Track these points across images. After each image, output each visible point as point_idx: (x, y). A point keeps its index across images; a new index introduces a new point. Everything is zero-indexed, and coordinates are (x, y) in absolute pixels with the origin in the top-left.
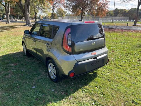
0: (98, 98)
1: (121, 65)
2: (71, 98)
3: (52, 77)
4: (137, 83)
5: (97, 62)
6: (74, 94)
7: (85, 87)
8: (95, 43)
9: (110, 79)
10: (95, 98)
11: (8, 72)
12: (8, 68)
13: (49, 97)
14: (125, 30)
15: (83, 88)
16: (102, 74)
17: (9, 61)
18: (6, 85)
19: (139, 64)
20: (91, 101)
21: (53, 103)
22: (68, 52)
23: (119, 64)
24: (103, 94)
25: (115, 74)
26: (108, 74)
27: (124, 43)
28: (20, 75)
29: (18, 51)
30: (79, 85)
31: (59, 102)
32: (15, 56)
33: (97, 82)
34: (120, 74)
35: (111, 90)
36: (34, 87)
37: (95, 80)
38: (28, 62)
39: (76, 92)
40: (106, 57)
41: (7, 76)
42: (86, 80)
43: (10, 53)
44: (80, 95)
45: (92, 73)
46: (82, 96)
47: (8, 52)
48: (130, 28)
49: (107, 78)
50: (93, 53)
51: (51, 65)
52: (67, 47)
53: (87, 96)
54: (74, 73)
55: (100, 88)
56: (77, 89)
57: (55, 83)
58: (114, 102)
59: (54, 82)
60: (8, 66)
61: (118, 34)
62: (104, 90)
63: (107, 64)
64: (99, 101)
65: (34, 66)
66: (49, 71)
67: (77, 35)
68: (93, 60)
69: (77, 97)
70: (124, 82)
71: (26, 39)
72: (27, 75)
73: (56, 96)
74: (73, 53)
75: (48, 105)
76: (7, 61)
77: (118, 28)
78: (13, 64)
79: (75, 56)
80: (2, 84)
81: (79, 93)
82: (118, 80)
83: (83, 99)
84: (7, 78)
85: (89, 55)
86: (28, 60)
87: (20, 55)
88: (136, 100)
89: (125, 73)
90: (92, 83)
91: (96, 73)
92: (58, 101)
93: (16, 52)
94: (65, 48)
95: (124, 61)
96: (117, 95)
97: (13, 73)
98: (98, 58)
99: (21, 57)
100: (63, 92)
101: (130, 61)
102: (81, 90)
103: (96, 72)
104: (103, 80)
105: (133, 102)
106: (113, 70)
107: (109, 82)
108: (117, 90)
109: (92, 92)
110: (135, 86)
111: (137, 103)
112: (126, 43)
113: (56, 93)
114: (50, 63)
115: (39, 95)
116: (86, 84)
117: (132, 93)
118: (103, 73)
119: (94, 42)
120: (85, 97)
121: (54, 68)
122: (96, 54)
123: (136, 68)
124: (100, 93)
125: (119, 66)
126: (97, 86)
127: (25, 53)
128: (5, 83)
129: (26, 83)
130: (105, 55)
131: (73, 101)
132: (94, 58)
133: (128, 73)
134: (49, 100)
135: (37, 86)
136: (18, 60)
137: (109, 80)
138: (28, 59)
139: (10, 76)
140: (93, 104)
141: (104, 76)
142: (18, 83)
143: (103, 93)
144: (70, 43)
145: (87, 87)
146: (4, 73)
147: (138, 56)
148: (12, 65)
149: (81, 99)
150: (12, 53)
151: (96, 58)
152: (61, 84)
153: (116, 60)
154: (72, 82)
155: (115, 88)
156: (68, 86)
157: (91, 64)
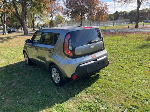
0: (101, 96)
1: (122, 67)
2: (75, 98)
3: (56, 82)
4: (137, 81)
5: (97, 64)
6: (78, 95)
7: (88, 88)
9: (111, 80)
10: (97, 96)
11: (12, 81)
12: (12, 78)
13: (55, 99)
14: (126, 32)
15: (86, 89)
16: (104, 76)
17: (12, 71)
18: (12, 92)
19: (139, 64)
20: (94, 100)
21: (58, 104)
22: (70, 56)
23: (120, 66)
24: (105, 92)
25: (116, 75)
26: (109, 75)
27: (125, 45)
28: (24, 82)
29: (19, 61)
30: (83, 87)
31: (64, 103)
32: (17, 66)
33: (100, 83)
34: (121, 74)
35: (112, 88)
36: (39, 92)
37: (97, 81)
39: (80, 93)
40: (106, 59)
41: (12, 85)
42: (89, 81)
43: (12, 63)
44: (84, 95)
45: (94, 76)
46: (86, 96)
47: (9, 63)
49: (108, 79)
50: (93, 55)
51: (54, 70)
52: (68, 52)
53: (90, 95)
54: (77, 75)
55: (102, 88)
56: (81, 90)
57: (59, 87)
58: (115, 99)
59: (59, 86)
60: (11, 76)
61: (119, 37)
62: (106, 89)
63: (107, 65)
64: (101, 98)
65: (37, 74)
66: (53, 76)
67: (77, 40)
69: (81, 97)
70: (125, 81)
72: (32, 83)
73: (61, 98)
74: (75, 56)
76: (10, 71)
78: (16, 73)
79: (76, 59)
80: (8, 92)
81: (83, 94)
82: (119, 79)
83: (87, 98)
84: (12, 87)
85: (89, 58)
86: (31, 68)
87: (22, 65)
88: (135, 95)
89: (126, 73)
90: (95, 84)
91: (98, 75)
92: (63, 102)
93: (18, 62)
94: (66, 53)
95: (125, 63)
96: (118, 93)
97: (18, 81)
98: (98, 60)
100: (67, 94)
101: (131, 62)
102: (84, 91)
104: (105, 81)
105: (133, 97)
106: (114, 71)
107: (111, 82)
108: (118, 88)
109: (95, 92)
110: (135, 83)
111: (136, 97)
112: (127, 45)
113: (61, 95)
114: (54, 68)
115: (45, 99)
116: (89, 86)
117: (132, 90)
118: (105, 75)
119: (93, 46)
122: (96, 57)
123: (136, 68)
124: (102, 92)
126: (99, 87)
127: (27, 62)
128: (11, 91)
129: (31, 89)
130: (105, 57)
131: (78, 100)
132: (94, 61)
133: (128, 73)
134: (54, 102)
135: (42, 91)
136: (20, 69)
137: (110, 80)
139: (14, 84)
140: (96, 102)
141: (106, 77)
142: (24, 90)
144: (70, 48)
145: (90, 88)
146: (8, 82)
147: (139, 57)
149: (85, 99)
150: (13, 63)
151: (96, 60)
152: (65, 87)
153: (117, 62)
154: (75, 84)
155: (116, 87)
156: (72, 88)
157: (92, 66)
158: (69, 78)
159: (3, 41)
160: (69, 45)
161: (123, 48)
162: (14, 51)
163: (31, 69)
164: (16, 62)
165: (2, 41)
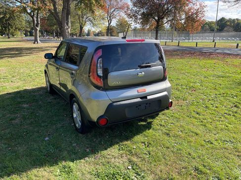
0: (140, 159)
1: (197, 113)
2: (97, 157)
3: (77, 125)
4: (215, 143)
5: (147, 104)
6: (105, 152)
7: (126, 143)
8: (143, 73)
9: (170, 134)
10: (135, 159)
11: (16, 115)
12: (18, 110)
13: (65, 154)
14: (229, 54)
15: (121, 144)
16: (161, 125)
17: (23, 100)
18: (9, 133)
19: (231, 113)
20: (126, 164)
21: (67, 162)
22: (98, 86)
23: (194, 111)
25: (181, 126)
26: (170, 126)
27: (219, 77)
28: (32, 120)
29: (39, 86)
30: (117, 140)
31: (78, 161)
32: (33, 94)
33: (147, 137)
34: (191, 127)
35: (165, 149)
36: (47, 139)
37: (144, 133)
38: (50, 102)
39: (109, 149)
41: (13, 121)
42: (131, 132)
43: (28, 88)
44: (113, 154)
45: (144, 123)
46: (116, 155)
49: (165, 131)
51: (75, 106)
53: (124, 155)
55: (148, 146)
56: (111, 145)
57: (81, 135)
59: (80, 133)
60: (19, 107)
62: (154, 149)
63: (168, 108)
64: (140, 163)
65: (57, 109)
66: (75, 116)
68: (139, 100)
69: (108, 156)
70: (193, 139)
71: (49, 66)
72: (43, 122)
74: (106, 88)
75: (59, 163)
76: (19, 100)
77: (218, 51)
78: (27, 104)
79: (109, 93)
80: (3, 131)
81: (113, 152)
83: (116, 160)
84: (12, 124)
86: (51, 99)
87: (41, 92)
88: (201, 167)
89: (201, 125)
90: (139, 138)
92: (76, 159)
94: (93, 80)
95: (207, 107)
96: (172, 158)
97: (24, 118)
98: (149, 97)
99: (41, 95)
100: (88, 148)
101: (216, 107)
102: (117, 146)
103: (152, 122)
104: (157, 134)
105: (196, 169)
106: (182, 119)
107: (166, 138)
108: (175, 150)
109: (133, 150)
110: (210, 145)
111: (201, 171)
112: (223, 77)
113: (77, 148)
114: (75, 103)
116: (127, 139)
117: (199, 157)
118: (163, 124)
120: (120, 157)
121: (78, 111)
122: (147, 92)
123: (223, 118)
124: (145, 152)
125: (194, 114)
126: (144, 143)
127: (49, 89)
128: (7, 131)
129: (38, 132)
130: (165, 93)
131: (101, 161)
132: (141, 98)
133: (205, 126)
134: (63, 158)
135: (53, 137)
136: (36, 98)
137: (168, 134)
138: (52, 97)
139: (17, 121)
140: (130, 167)
141: (162, 128)
142: (26, 131)
143: (151, 153)
144: (100, 72)
145: (128, 143)
146: (10, 117)
147: (235, 99)
148: (25, 106)
149: (113, 159)
150: (30, 88)
153: (192, 104)
155: (173, 147)
156: (99, 139)
157: (137, 107)
158: (94, 122)
160: (99, 68)
161: (213, 81)
162: (40, 69)
163: (50, 101)
164: (34, 88)
165: (28, 53)
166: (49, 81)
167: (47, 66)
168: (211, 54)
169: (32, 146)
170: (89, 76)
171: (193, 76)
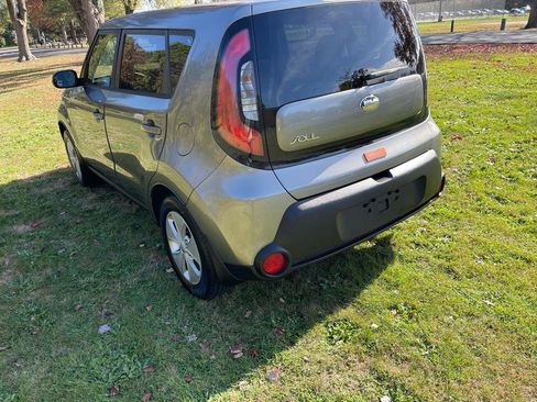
0: (407, 366)
1: (498, 199)
2: (274, 374)
3: (187, 275)
5: (389, 193)
6: (290, 354)
7: (342, 313)
8: (376, 100)
9: (455, 269)
10: (394, 370)
15: (330, 318)
16: (417, 245)
17: (12, 212)
20: (370, 388)
22: (250, 155)
23: (488, 194)
24: (427, 343)
25: (474, 241)
26: (442, 244)
27: (500, 98)
28: (49, 271)
30: (313, 307)
31: (219, 397)
32: (37, 191)
33: (397, 286)
34: (499, 239)
35: (464, 320)
36: (104, 329)
37: (384, 275)
38: (91, 211)
39: (300, 342)
40: (434, 165)
42: (344, 276)
44: (318, 357)
45: (368, 245)
46: (330, 360)
47: (10, 176)
48: (514, 37)
49: (439, 262)
50: (370, 149)
51: (174, 221)
52: (238, 132)
53: (352, 357)
54: (284, 255)
55: (411, 316)
56: (304, 326)
57: (202, 303)
58: (487, 386)
59: (199, 297)
60: (3, 235)
61: (469, 63)
62: (434, 324)
63: (437, 196)
64: (412, 381)
65: (114, 228)
66: (174, 247)
67: (291, 72)
68: (370, 183)
69: (306, 367)
71: (69, 110)
72: (82, 273)
73: (205, 369)
77: (465, 39)
78: (25, 223)
79: (283, 172)
81: (315, 346)
82: (493, 268)
83: (336, 376)
85: (352, 161)
86: (91, 202)
87: (59, 185)
89: (524, 231)
90: (374, 293)
91: (386, 242)
92: (212, 392)
93: (45, 170)
94: (230, 139)
95: (512, 179)
96: (499, 347)
97: (24, 267)
98: (396, 172)
99: (60, 193)
100: (236, 346)
102: (320, 328)
103: (390, 237)
104: (421, 275)
106: (464, 220)
107: (451, 282)
108: (495, 321)
109: (375, 337)
112: (509, 98)
113: (205, 350)
114: (173, 213)
115: (126, 369)
116: (343, 299)
118: (422, 240)
120: (342, 367)
121: (188, 234)
122: (388, 157)
124: (412, 339)
125: (490, 202)
126: (395, 307)
127: (79, 173)
129: (72, 310)
130: (429, 155)
131: (287, 387)
132: (376, 177)
135: (120, 319)
136: (48, 203)
137: (449, 271)
138: (92, 196)
139: (5, 280)
141: (423, 252)
142: (38, 312)
143: (431, 339)
144: (250, 110)
145: (347, 312)
148: (21, 229)
149: (324, 375)
150: (27, 176)
151: (386, 174)
152: (231, 303)
153: (471, 175)
154: (279, 290)
155: (487, 313)
156: (260, 311)
157: (365, 206)
158: (246, 268)
159: (12, 85)
160: (244, 94)
161: (493, 109)
162: (44, 123)
163: (90, 207)
164: (37, 173)
165: (9, 86)
166: (76, 152)
167: (63, 111)
168: (452, 47)
169: (63, 360)
170: (215, 128)
171: (437, 103)
